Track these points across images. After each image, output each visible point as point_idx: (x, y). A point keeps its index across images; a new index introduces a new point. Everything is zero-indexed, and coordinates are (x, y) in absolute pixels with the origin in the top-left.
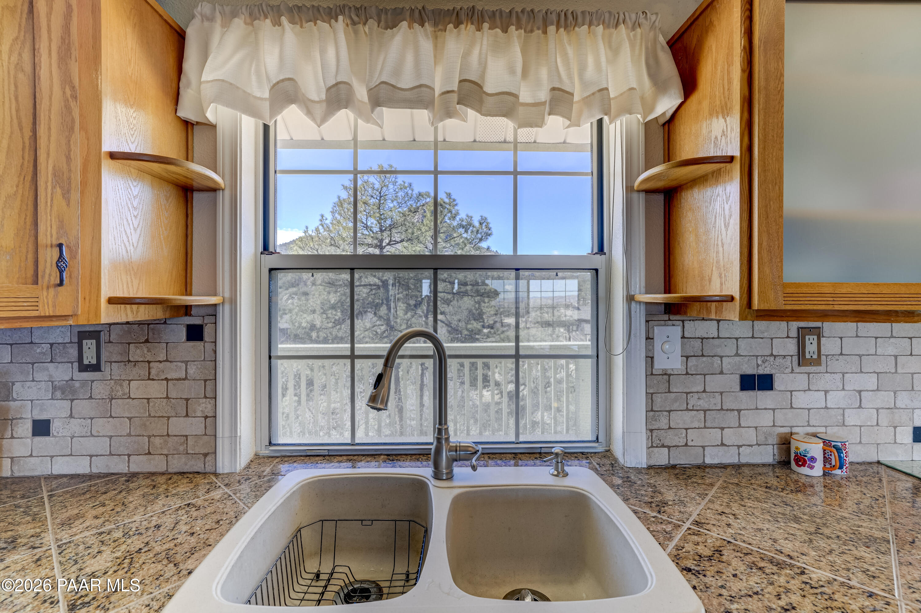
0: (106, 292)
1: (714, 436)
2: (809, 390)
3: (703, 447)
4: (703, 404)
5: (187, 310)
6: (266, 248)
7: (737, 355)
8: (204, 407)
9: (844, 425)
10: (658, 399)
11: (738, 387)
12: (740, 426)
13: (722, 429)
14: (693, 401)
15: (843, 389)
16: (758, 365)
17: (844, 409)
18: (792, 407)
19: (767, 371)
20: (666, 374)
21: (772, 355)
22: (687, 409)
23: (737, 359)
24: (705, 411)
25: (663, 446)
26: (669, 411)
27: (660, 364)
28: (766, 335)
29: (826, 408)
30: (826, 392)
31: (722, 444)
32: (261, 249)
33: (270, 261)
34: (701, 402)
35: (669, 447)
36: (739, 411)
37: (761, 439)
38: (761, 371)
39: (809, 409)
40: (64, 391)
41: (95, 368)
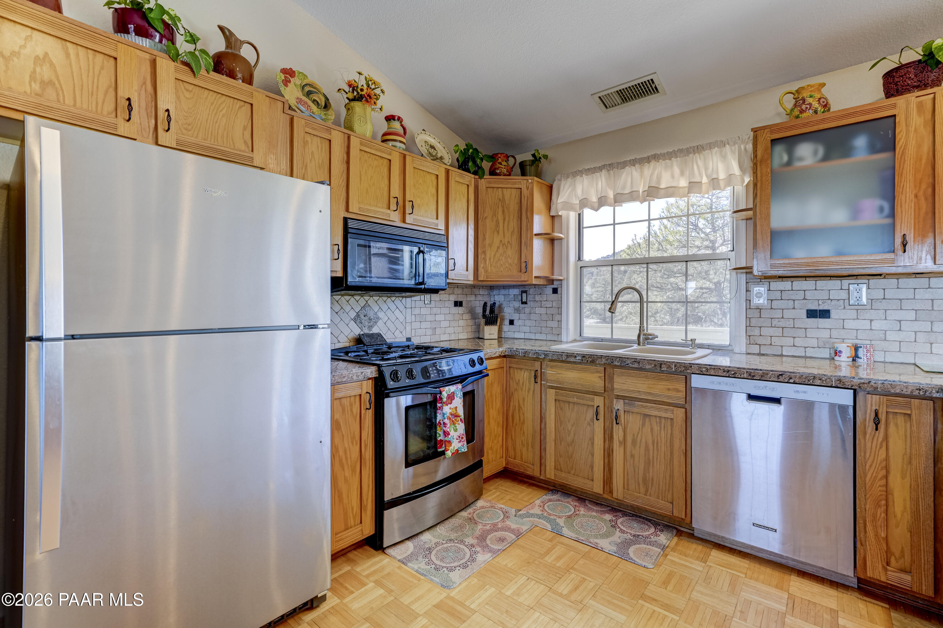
0: (534, 275)
1: (790, 341)
2: (858, 319)
3: (782, 346)
4: (782, 324)
5: (552, 281)
6: (579, 259)
7: (805, 299)
8: (557, 317)
9: (885, 340)
10: (754, 322)
11: (805, 316)
12: (806, 337)
13: (794, 338)
14: (775, 322)
15: (886, 319)
16: (819, 305)
17: (886, 331)
18: (844, 328)
19: (826, 308)
20: (759, 309)
21: (829, 299)
22: (772, 327)
23: (805, 301)
24: (783, 328)
25: (756, 344)
26: (760, 327)
27: (754, 303)
28: (824, 288)
29: (871, 329)
30: (871, 321)
31: (794, 346)
32: (577, 259)
33: (580, 264)
34: (780, 323)
35: (760, 345)
36: (806, 329)
37: (821, 344)
38: (821, 308)
39: (857, 330)
40: (517, 310)
41: (526, 303)
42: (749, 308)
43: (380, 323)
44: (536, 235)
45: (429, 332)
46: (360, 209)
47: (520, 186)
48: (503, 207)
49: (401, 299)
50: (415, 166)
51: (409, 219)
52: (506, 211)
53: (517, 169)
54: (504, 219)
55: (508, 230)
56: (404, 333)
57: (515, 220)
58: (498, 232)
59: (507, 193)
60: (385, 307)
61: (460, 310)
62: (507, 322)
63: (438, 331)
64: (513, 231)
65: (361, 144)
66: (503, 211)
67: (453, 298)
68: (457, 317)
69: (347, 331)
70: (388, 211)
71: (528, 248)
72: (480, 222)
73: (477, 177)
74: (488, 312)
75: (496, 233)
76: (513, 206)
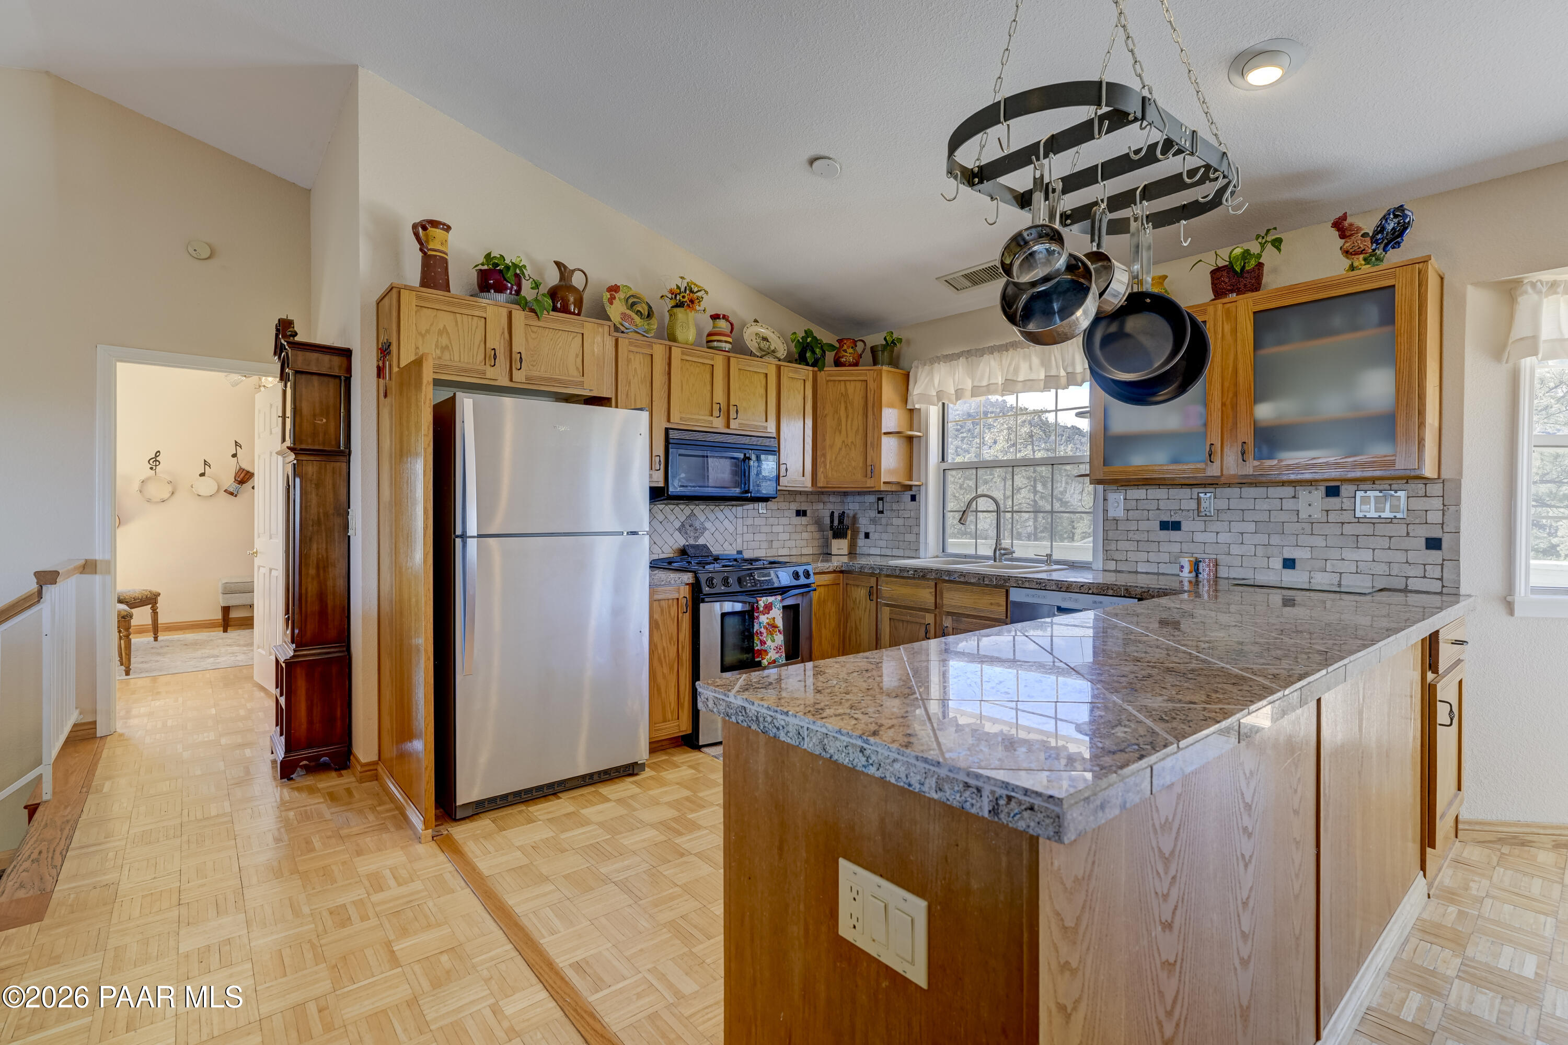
0: (883, 480)
1: (1144, 556)
2: (1205, 531)
3: (1137, 562)
4: (1137, 537)
5: (910, 487)
6: (943, 459)
7: (1158, 509)
8: (915, 530)
9: (1229, 554)
10: (1111, 534)
11: (1159, 528)
12: (1159, 551)
13: (1148, 552)
14: (1131, 535)
15: (1230, 532)
16: (1171, 516)
17: (1230, 544)
18: (1193, 542)
19: (1177, 519)
20: (1116, 520)
21: (1180, 509)
22: (1127, 540)
23: (1158, 511)
24: (1138, 541)
25: (1113, 560)
26: (1117, 541)
27: (1111, 514)
28: (1176, 497)
29: (1217, 543)
30: (1217, 533)
31: (1148, 561)
32: (940, 459)
33: (944, 466)
34: (1135, 536)
35: (1116, 561)
36: (1159, 542)
37: (1173, 560)
38: (1173, 519)
39: (1205, 543)
40: (873, 521)
41: (882, 512)
42: (1105, 519)
43: (707, 534)
44: (885, 433)
45: (765, 545)
46: (681, 419)
47: (865, 378)
48: (845, 402)
49: (730, 507)
50: (740, 367)
51: (733, 424)
52: (849, 408)
53: (868, 356)
54: (847, 416)
55: (852, 429)
56: (734, 545)
57: (860, 417)
58: (840, 432)
59: (851, 387)
60: (712, 517)
61: (803, 520)
62: (862, 535)
63: (775, 544)
64: (858, 429)
65: (683, 353)
66: (846, 408)
67: (794, 506)
68: (799, 529)
69: (671, 542)
70: (711, 418)
71: (875, 449)
72: (819, 420)
73: (816, 369)
74: (836, 523)
75: (837, 433)
76: (858, 400)
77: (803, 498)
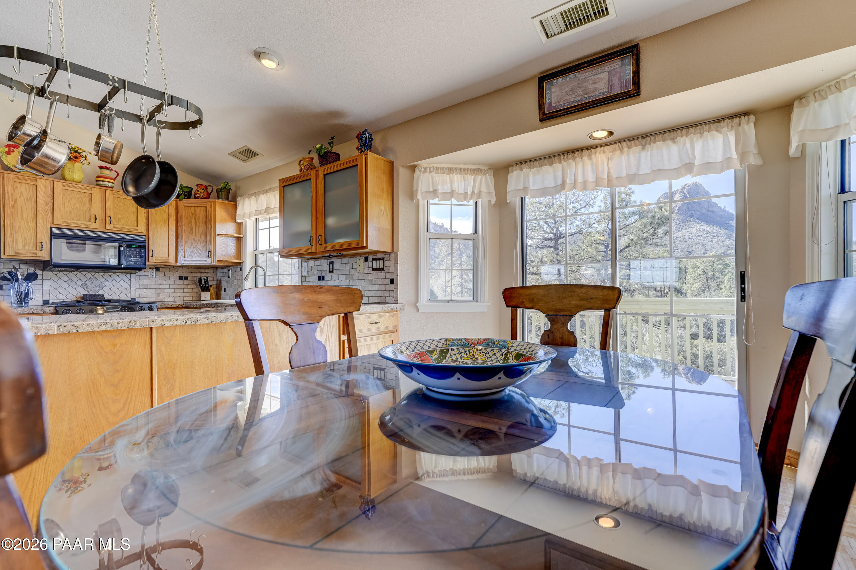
0: (217, 259)
2: (331, 280)
5: (238, 264)
7: (318, 270)
11: (318, 280)
15: (338, 280)
16: (322, 273)
20: (305, 276)
21: (324, 270)
23: (318, 272)
27: (303, 274)
28: (323, 264)
30: (335, 281)
32: (255, 249)
33: (256, 252)
38: (322, 275)
40: (227, 282)
41: (230, 277)
42: (302, 276)
43: (105, 289)
44: (218, 235)
45: (155, 295)
46: (63, 222)
47: (206, 205)
48: (195, 218)
49: (125, 274)
50: (115, 196)
51: (108, 227)
52: (197, 221)
53: (214, 194)
54: (196, 226)
55: (198, 232)
56: (129, 295)
57: (203, 226)
58: (192, 234)
59: (198, 210)
60: (110, 279)
61: (186, 282)
62: (223, 290)
63: (162, 295)
64: (202, 233)
65: (64, 186)
66: (195, 221)
67: (178, 275)
68: (183, 286)
69: (75, 293)
70: (90, 223)
71: (212, 243)
72: (179, 227)
73: (178, 200)
74: (203, 283)
75: (190, 234)
76: (202, 217)
77: (185, 270)
